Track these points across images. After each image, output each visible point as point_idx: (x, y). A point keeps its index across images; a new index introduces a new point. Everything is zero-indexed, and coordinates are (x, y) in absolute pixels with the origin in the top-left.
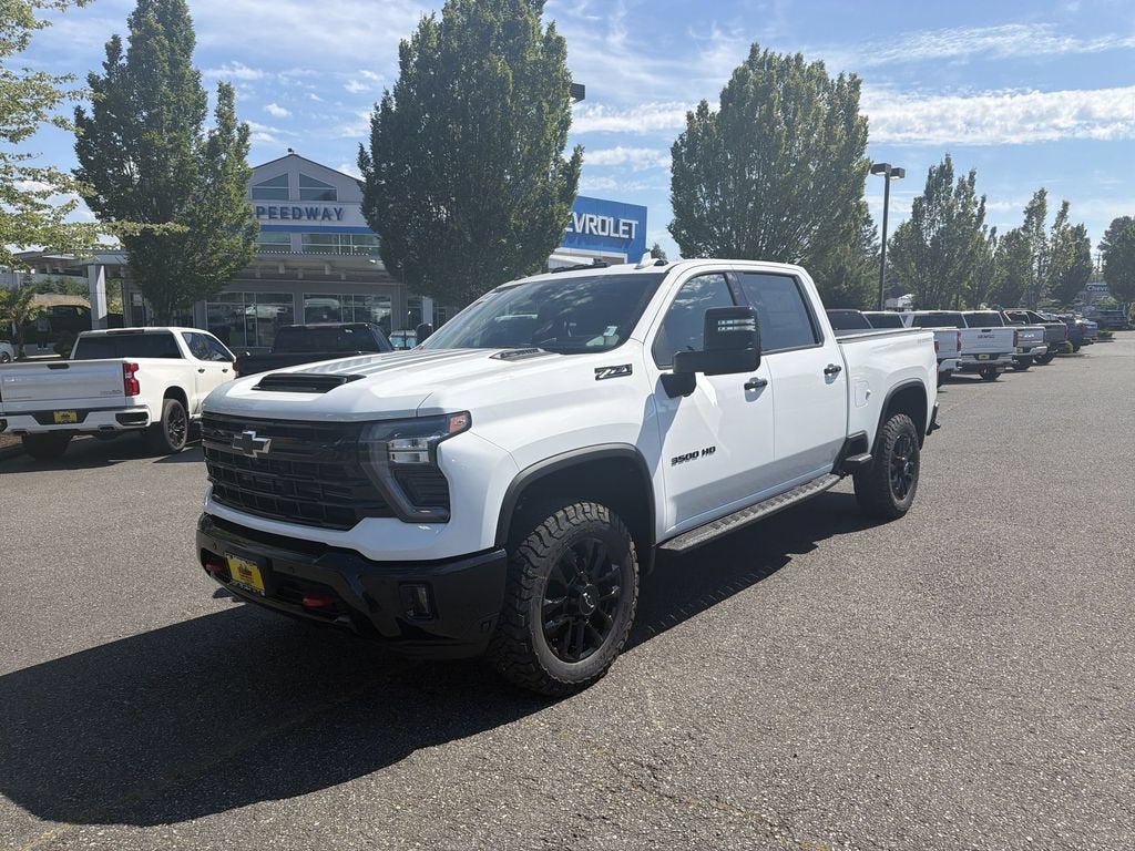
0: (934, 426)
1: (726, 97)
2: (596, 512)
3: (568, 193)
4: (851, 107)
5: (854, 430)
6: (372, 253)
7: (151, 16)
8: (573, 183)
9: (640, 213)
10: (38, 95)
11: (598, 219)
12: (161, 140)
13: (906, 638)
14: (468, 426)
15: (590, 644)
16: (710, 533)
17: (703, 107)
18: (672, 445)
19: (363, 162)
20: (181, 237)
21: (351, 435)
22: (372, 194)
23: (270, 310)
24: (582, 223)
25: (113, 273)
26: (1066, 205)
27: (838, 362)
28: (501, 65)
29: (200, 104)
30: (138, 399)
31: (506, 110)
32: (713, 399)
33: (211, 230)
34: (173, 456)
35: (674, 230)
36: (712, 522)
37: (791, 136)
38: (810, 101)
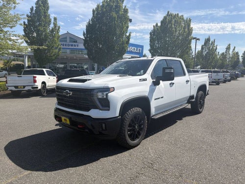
0: (208, 94)
1: (162, 22)
2: (139, 110)
3: (128, 42)
4: (189, 25)
5: (192, 94)
6: (85, 54)
7: (40, 2)
8: (129, 40)
9: (142, 47)
10: (16, 18)
11: (133, 48)
12: (42, 29)
13: (204, 138)
14: (114, 90)
15: (137, 137)
16: (162, 115)
17: (157, 24)
18: (155, 96)
19: (84, 34)
20: (45, 49)
21: (90, 92)
22: (86, 42)
23: (62, 66)
24: (130, 49)
25: (29, 57)
26: (235, 47)
27: (189, 80)
28: (114, 14)
29: (50, 21)
30: (36, 84)
31: (115, 24)
32: (163, 87)
33: (51, 48)
34: (43, 96)
35: (150, 51)
36: (162, 113)
37: (176, 31)
38: (180, 23)
